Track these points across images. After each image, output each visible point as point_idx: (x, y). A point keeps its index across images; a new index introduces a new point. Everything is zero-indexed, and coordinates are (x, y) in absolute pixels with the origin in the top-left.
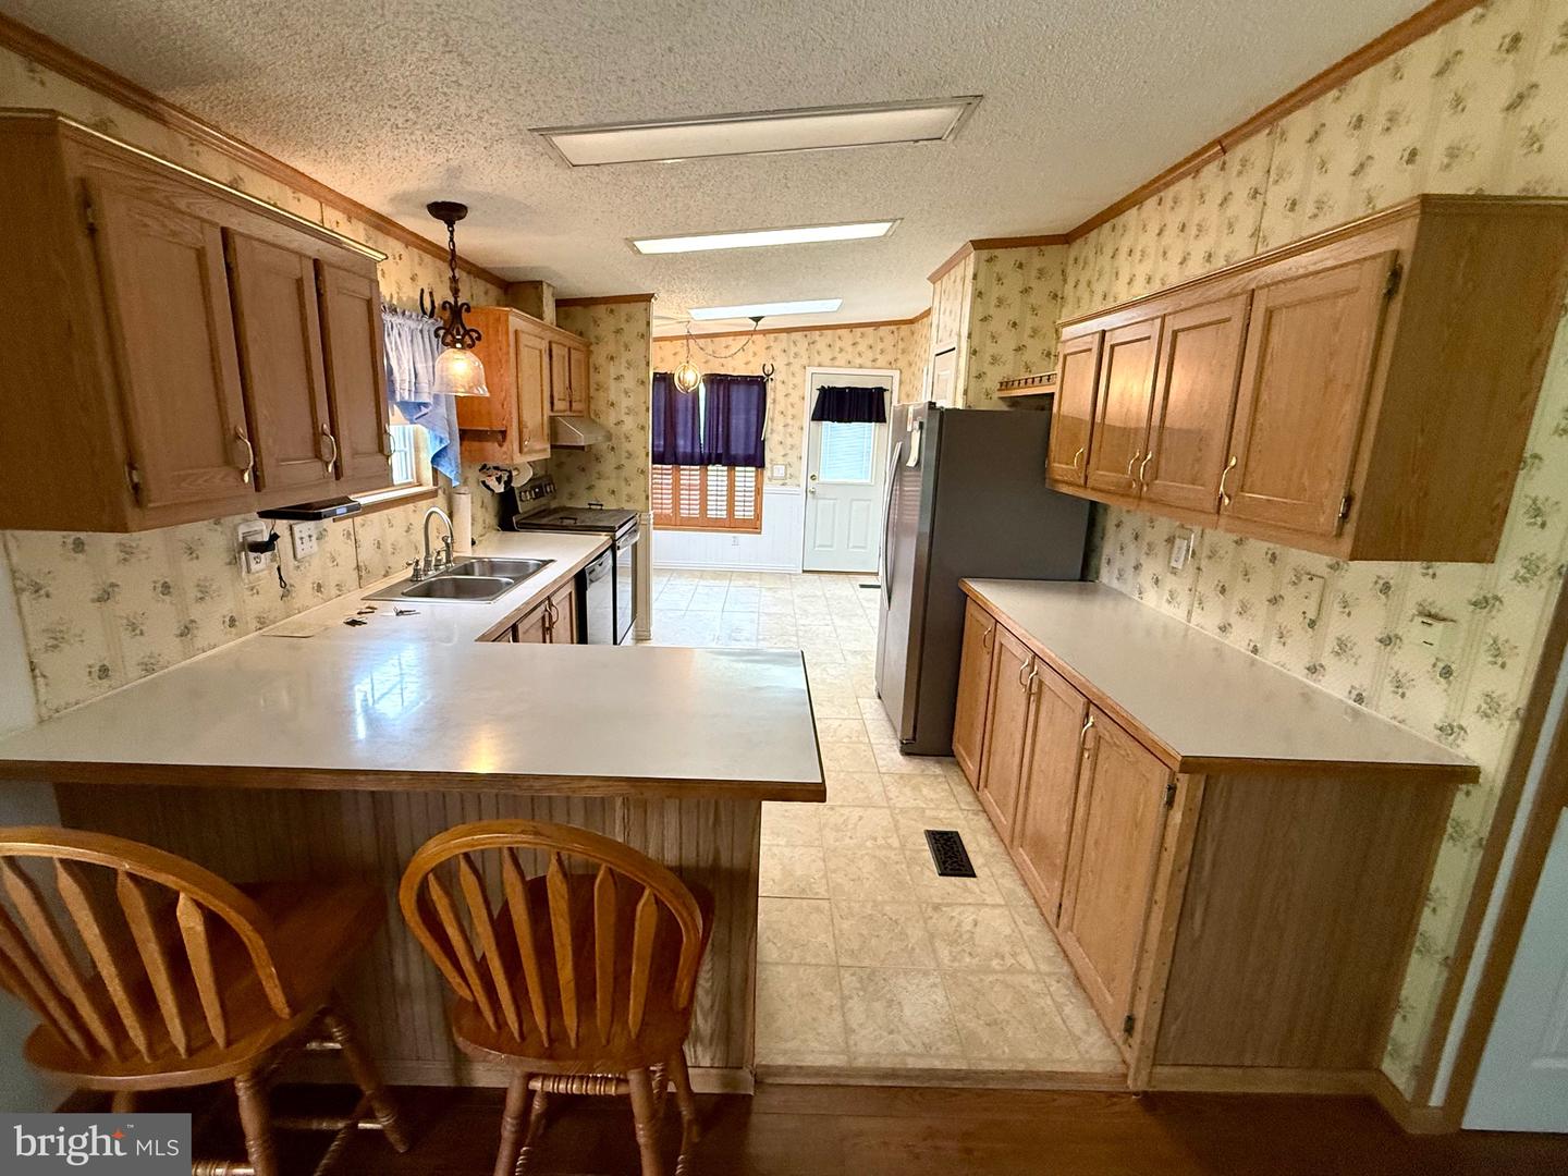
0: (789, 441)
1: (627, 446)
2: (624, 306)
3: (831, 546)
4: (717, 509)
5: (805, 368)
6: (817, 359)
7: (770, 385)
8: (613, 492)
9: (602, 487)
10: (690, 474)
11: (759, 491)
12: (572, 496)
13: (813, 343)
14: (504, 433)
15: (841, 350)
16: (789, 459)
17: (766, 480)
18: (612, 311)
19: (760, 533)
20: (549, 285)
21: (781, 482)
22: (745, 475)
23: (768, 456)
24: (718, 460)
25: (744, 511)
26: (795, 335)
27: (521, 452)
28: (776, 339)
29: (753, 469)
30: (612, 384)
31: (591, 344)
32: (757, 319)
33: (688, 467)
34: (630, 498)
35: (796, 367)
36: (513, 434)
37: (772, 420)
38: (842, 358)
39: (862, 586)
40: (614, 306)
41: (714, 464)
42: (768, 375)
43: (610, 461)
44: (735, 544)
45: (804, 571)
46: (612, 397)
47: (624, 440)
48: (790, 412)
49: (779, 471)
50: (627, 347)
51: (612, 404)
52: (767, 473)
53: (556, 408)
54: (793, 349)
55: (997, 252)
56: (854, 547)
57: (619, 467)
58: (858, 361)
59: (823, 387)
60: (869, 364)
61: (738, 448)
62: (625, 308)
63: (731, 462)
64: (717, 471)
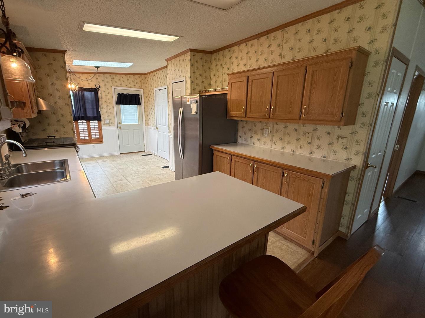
0: (109, 111)
2: (51, 54)
3: (129, 145)
4: (84, 136)
5: (111, 86)
6: (115, 84)
7: (99, 92)
8: (57, 131)
9: (52, 129)
11: (100, 129)
13: (113, 78)
15: (123, 81)
16: (110, 118)
17: (102, 125)
18: (45, 55)
19: (103, 143)
21: (108, 125)
22: (94, 124)
23: (102, 116)
24: (82, 118)
25: (96, 136)
26: (106, 75)
27: (32, 112)
28: (99, 76)
29: (97, 121)
30: (50, 86)
32: (98, 67)
34: (65, 133)
35: (108, 86)
38: (124, 84)
39: (143, 155)
41: (81, 120)
42: (98, 88)
44: (94, 148)
45: (120, 154)
46: (51, 91)
47: (59, 110)
48: (108, 101)
49: (107, 121)
50: (55, 72)
51: (51, 95)
52: (102, 122)
54: (106, 80)
55: (196, 53)
56: (136, 144)
59: (119, 93)
60: (133, 86)
61: (90, 113)
63: (88, 119)
64: (83, 122)
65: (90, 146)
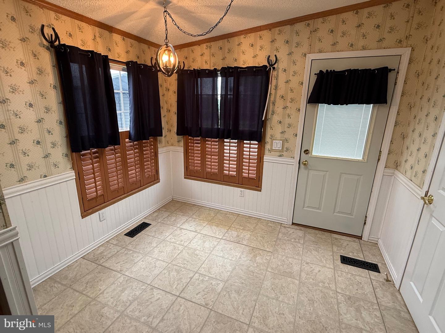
0: (287, 121)
3: (318, 209)
4: (230, 168)
5: (305, 55)
6: (318, 46)
7: (273, 74)
10: (212, 145)
11: (260, 160)
13: (315, 31)
15: (344, 34)
16: (286, 136)
17: (267, 152)
19: (260, 191)
21: (278, 154)
23: (269, 132)
24: (231, 135)
25: (249, 171)
26: (298, 26)
28: (280, 32)
29: (257, 142)
33: (210, 139)
35: (297, 56)
37: (274, 104)
42: (272, 65)
44: (242, 196)
45: (293, 224)
48: (290, 95)
49: (277, 145)
52: (267, 146)
54: (296, 39)
56: (339, 212)
58: (362, 43)
59: (321, 71)
60: (375, 45)
61: (244, 126)
63: (239, 136)
64: (230, 142)
65: (237, 191)
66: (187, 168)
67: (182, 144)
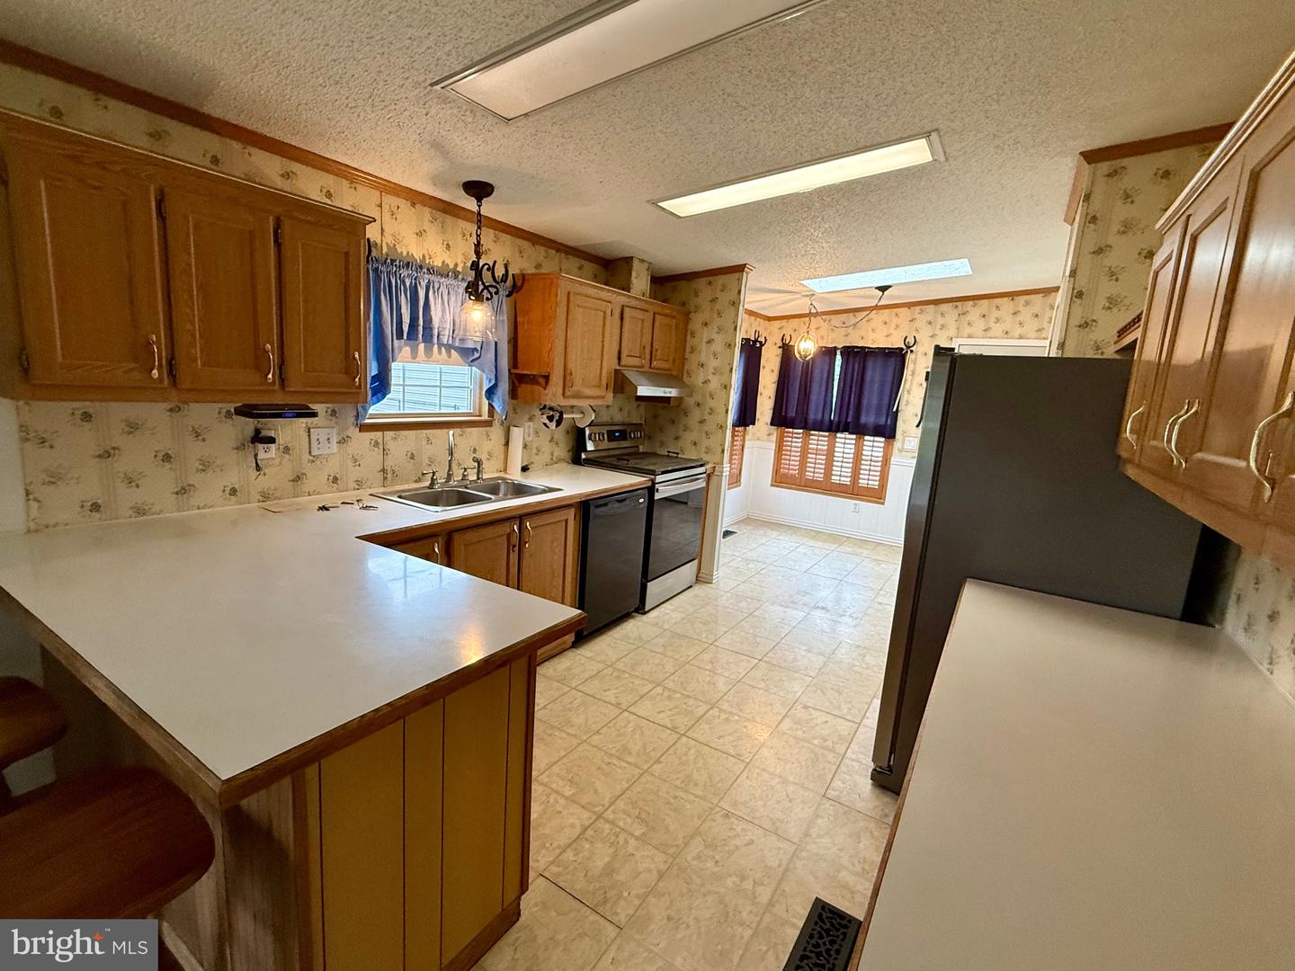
1: (712, 403)
4: (841, 475)
6: (968, 330)
7: (910, 357)
8: (695, 444)
9: (688, 437)
10: (819, 440)
11: (886, 462)
12: (662, 444)
13: (964, 314)
14: (547, 378)
15: (998, 320)
17: (895, 451)
19: (883, 504)
20: (642, 261)
21: (911, 455)
22: (873, 446)
23: (900, 427)
24: (846, 428)
25: (869, 479)
26: (944, 307)
27: (564, 395)
28: (921, 312)
29: (883, 439)
30: (704, 347)
31: (690, 313)
32: (883, 289)
33: (817, 433)
34: (708, 450)
35: (941, 339)
36: (556, 378)
37: (909, 392)
38: (997, 329)
40: (712, 279)
41: (842, 432)
42: (909, 347)
43: (696, 415)
44: (856, 511)
46: (703, 359)
47: (708, 397)
49: (910, 443)
50: (719, 315)
51: (702, 365)
52: (897, 444)
53: (623, 362)
54: (940, 321)
57: (702, 422)
58: (1018, 331)
60: (1034, 334)
61: (868, 418)
62: (721, 279)
63: (859, 430)
64: (845, 438)
65: (849, 503)
66: (776, 471)
67: (774, 438)
